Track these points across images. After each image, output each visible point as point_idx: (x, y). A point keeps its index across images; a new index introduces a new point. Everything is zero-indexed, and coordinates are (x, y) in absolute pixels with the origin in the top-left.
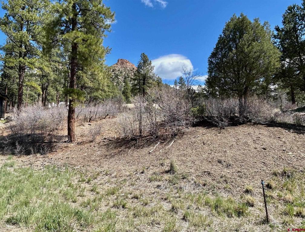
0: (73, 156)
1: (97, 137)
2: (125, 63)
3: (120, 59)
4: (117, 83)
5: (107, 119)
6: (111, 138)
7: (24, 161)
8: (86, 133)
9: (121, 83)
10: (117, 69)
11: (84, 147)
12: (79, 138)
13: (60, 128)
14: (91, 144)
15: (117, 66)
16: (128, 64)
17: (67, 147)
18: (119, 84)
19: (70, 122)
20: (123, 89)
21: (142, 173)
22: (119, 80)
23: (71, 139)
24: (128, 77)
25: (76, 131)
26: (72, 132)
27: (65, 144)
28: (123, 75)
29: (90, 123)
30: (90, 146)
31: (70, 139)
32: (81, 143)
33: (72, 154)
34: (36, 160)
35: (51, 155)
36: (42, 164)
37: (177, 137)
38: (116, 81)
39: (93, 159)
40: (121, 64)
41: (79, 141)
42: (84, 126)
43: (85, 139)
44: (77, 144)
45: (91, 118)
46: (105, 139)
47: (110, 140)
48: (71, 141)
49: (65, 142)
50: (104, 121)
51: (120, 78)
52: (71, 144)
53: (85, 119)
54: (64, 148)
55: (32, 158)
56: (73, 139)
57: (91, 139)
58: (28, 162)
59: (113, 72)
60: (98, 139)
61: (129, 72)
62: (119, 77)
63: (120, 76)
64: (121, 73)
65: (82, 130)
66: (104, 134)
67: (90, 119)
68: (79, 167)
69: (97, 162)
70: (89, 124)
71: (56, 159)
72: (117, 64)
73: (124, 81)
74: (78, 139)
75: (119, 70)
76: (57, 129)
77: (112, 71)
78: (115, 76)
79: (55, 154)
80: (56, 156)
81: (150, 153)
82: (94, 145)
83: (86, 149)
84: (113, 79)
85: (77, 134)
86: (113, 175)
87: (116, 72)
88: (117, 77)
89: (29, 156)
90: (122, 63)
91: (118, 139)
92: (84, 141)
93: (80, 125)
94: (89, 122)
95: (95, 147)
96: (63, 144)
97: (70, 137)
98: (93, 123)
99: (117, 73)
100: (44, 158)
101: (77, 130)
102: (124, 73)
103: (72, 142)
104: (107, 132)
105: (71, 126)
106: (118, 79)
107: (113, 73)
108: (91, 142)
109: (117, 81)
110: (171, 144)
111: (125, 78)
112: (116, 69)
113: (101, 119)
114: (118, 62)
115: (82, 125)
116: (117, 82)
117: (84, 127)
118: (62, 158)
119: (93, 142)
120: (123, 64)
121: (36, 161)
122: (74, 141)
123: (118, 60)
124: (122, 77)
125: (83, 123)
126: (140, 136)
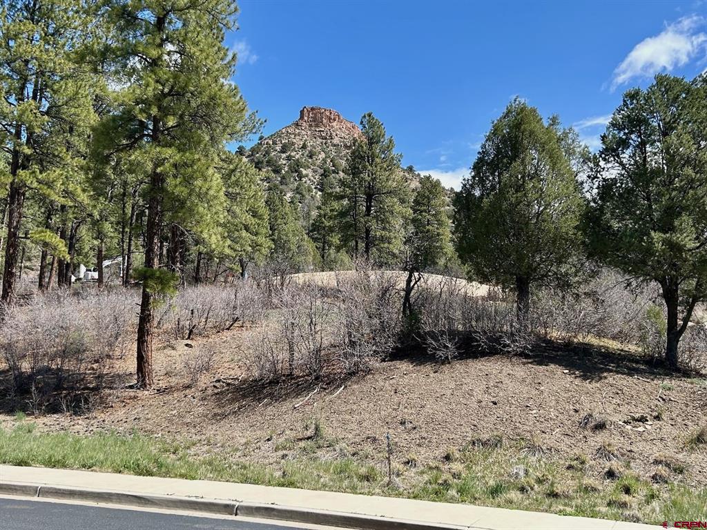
0: (149, 416)
1: (203, 377)
2: (325, 121)
3: (309, 106)
4: (297, 191)
5: (234, 332)
6: (232, 379)
7: (49, 423)
8: (179, 366)
9: (310, 190)
10: (298, 142)
11: (171, 397)
12: (162, 378)
13: (117, 353)
14: (187, 391)
15: (297, 131)
16: (334, 124)
17: (135, 397)
18: (303, 196)
19: (143, 342)
20: (314, 213)
21: (268, 440)
22: (304, 179)
23: (144, 379)
24: (334, 172)
25: (155, 361)
26: (146, 365)
27: (132, 393)
28: (318, 162)
29: (189, 342)
30: (185, 396)
31: (143, 381)
32: (167, 389)
33: (146, 412)
34: (72, 423)
35: (102, 415)
36: (85, 429)
37: (354, 378)
38: (291, 186)
39: (189, 421)
40: (310, 126)
41: (161, 385)
42: (174, 349)
43: (174, 381)
44: (156, 391)
45: (193, 328)
46: (218, 381)
47: (228, 384)
48: (143, 385)
49: (131, 387)
50: (227, 335)
51: (307, 176)
52: (145, 392)
53: (179, 332)
54: (128, 401)
55: (63, 420)
56: (148, 382)
57: (187, 381)
58: (58, 426)
59: (284, 152)
60: (205, 380)
61: (338, 152)
62: (304, 172)
63: (307, 167)
64: (311, 157)
65: (170, 358)
66: (219, 371)
67: (191, 332)
68: (160, 435)
69: (195, 427)
70: (187, 345)
71: (113, 422)
72: (297, 125)
73: (322, 184)
74: (159, 380)
75: (304, 147)
76: (109, 356)
77: (278, 148)
78: (290, 166)
79: (109, 413)
80: (112, 417)
81: (295, 408)
82: (192, 394)
83: (176, 401)
84: (283, 178)
85: (158, 369)
86: (219, 445)
87: (293, 154)
88: (296, 171)
89: (55, 415)
90: (316, 121)
91: (245, 381)
92: (173, 384)
93: (165, 348)
94: (189, 338)
95: (194, 398)
96: (125, 391)
97: (142, 376)
98: (197, 342)
99: (297, 157)
100: (88, 421)
101: (159, 360)
102: (323, 155)
103: (146, 386)
104: (226, 365)
105: (145, 351)
106: (301, 176)
107: (284, 156)
108: (189, 387)
109: (296, 184)
110: (338, 392)
111: (325, 175)
112: (293, 144)
113: (219, 332)
114: (302, 117)
115: (169, 346)
116: (297, 188)
117: (173, 353)
118: (124, 420)
119: (191, 388)
120: (317, 126)
121: (73, 425)
122: (150, 385)
123: (302, 112)
124: (315, 171)
125: (173, 342)
126: (291, 374)
